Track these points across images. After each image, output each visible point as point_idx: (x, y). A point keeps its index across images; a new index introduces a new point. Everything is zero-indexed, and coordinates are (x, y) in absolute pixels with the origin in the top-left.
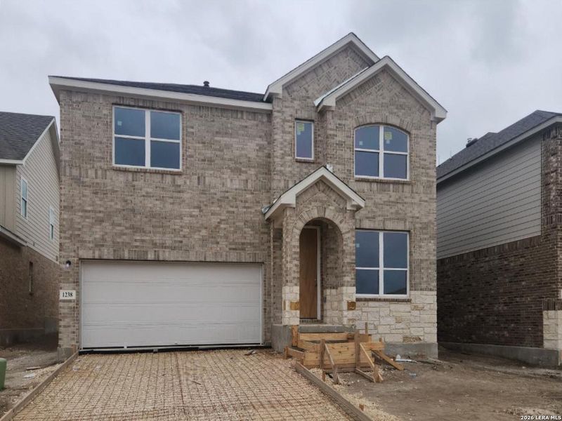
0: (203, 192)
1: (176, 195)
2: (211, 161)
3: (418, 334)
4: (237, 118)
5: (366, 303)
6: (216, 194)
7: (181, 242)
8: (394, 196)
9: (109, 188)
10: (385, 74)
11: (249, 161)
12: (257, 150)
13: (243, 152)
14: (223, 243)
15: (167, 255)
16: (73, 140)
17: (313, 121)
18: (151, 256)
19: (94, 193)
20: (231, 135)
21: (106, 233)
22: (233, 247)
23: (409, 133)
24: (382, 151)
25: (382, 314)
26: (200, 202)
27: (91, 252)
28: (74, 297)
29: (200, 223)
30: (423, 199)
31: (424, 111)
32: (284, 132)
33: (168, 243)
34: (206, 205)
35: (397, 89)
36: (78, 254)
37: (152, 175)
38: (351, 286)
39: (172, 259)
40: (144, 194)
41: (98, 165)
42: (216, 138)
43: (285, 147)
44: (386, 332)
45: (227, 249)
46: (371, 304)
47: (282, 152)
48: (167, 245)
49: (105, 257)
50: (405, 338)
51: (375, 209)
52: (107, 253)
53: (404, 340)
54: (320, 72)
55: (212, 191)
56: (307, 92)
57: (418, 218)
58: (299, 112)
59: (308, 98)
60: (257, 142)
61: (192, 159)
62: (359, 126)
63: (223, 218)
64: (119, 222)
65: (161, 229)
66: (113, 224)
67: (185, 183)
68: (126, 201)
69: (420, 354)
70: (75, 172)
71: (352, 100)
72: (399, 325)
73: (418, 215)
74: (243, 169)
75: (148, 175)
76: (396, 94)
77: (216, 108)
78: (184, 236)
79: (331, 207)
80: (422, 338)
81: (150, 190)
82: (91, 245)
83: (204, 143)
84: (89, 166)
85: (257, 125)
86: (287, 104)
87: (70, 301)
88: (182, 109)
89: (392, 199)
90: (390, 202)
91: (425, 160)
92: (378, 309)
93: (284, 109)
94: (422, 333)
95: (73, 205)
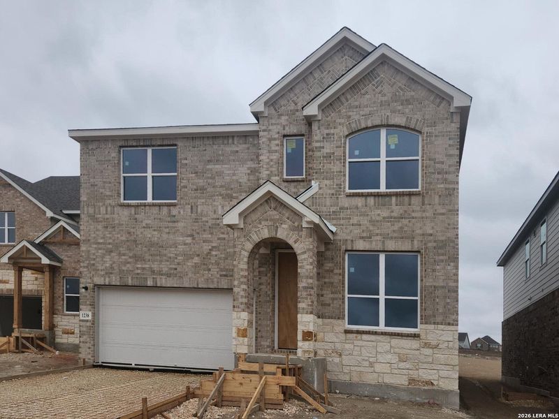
0: (196, 220)
1: (171, 224)
2: (203, 189)
3: (431, 377)
4: (228, 144)
5: (359, 336)
6: (207, 222)
7: (176, 269)
8: (397, 210)
9: (117, 222)
10: (386, 67)
11: (240, 186)
12: (248, 174)
13: (234, 178)
14: (215, 270)
15: (163, 281)
16: (89, 183)
17: (303, 135)
18: (150, 283)
19: (104, 227)
20: (223, 162)
21: (114, 262)
22: (224, 273)
23: (420, 132)
24: (383, 159)
25: (379, 349)
26: (193, 230)
27: (103, 279)
28: (90, 318)
29: (193, 250)
30: (439, 211)
31: (440, 103)
32: (269, 152)
33: (165, 270)
34: (198, 233)
35: (401, 81)
36: (93, 281)
37: (151, 207)
38: (307, 314)
39: (168, 286)
40: (144, 225)
41: (108, 202)
42: (208, 167)
43: (271, 167)
44: (385, 371)
45: (218, 276)
46: (365, 337)
47: (267, 172)
48: (164, 272)
49: (114, 283)
50: (412, 381)
51: (371, 228)
52: (115, 280)
53: (409, 383)
54: (311, 80)
55: (204, 219)
56: (296, 104)
57: (431, 235)
58: (287, 128)
59: (297, 111)
60: (249, 166)
61: (186, 190)
62: (353, 133)
63: (214, 245)
64: (124, 252)
65: (158, 258)
66: (120, 254)
67: (179, 212)
68: (129, 233)
69: (431, 401)
70: (91, 211)
71: (343, 104)
72: (402, 365)
73: (431, 232)
74: (234, 195)
75: (147, 207)
76: (400, 87)
77: (208, 137)
78: (178, 264)
79: (283, 226)
80: (435, 383)
81: (149, 222)
82: (102, 273)
83: (196, 173)
84: (101, 204)
85: (248, 149)
86: (273, 122)
87: (87, 321)
88: (176, 143)
89: (394, 214)
90: (391, 218)
91: (443, 163)
92: (374, 344)
93: (271, 127)
94: (436, 377)
95: (90, 238)
